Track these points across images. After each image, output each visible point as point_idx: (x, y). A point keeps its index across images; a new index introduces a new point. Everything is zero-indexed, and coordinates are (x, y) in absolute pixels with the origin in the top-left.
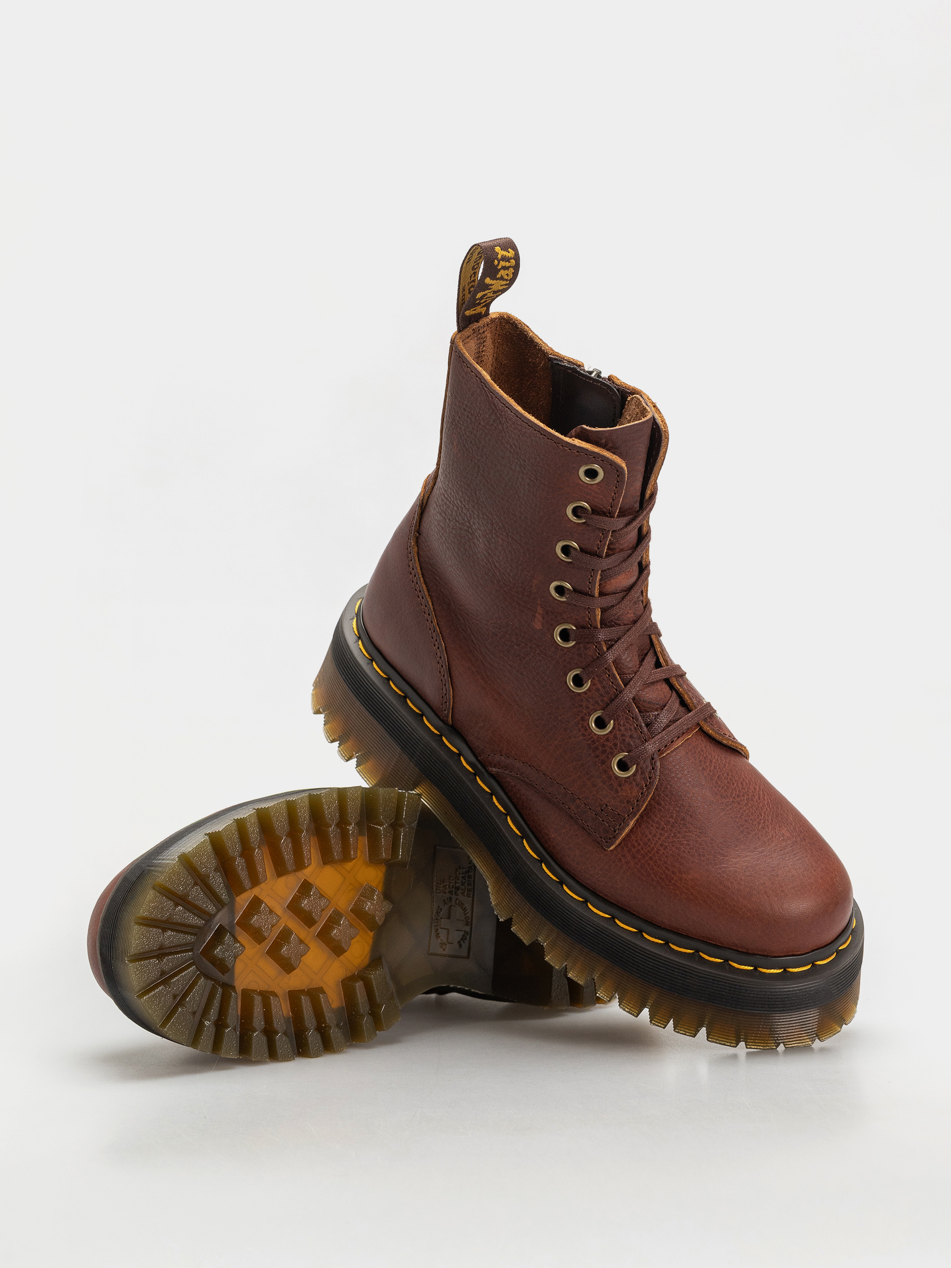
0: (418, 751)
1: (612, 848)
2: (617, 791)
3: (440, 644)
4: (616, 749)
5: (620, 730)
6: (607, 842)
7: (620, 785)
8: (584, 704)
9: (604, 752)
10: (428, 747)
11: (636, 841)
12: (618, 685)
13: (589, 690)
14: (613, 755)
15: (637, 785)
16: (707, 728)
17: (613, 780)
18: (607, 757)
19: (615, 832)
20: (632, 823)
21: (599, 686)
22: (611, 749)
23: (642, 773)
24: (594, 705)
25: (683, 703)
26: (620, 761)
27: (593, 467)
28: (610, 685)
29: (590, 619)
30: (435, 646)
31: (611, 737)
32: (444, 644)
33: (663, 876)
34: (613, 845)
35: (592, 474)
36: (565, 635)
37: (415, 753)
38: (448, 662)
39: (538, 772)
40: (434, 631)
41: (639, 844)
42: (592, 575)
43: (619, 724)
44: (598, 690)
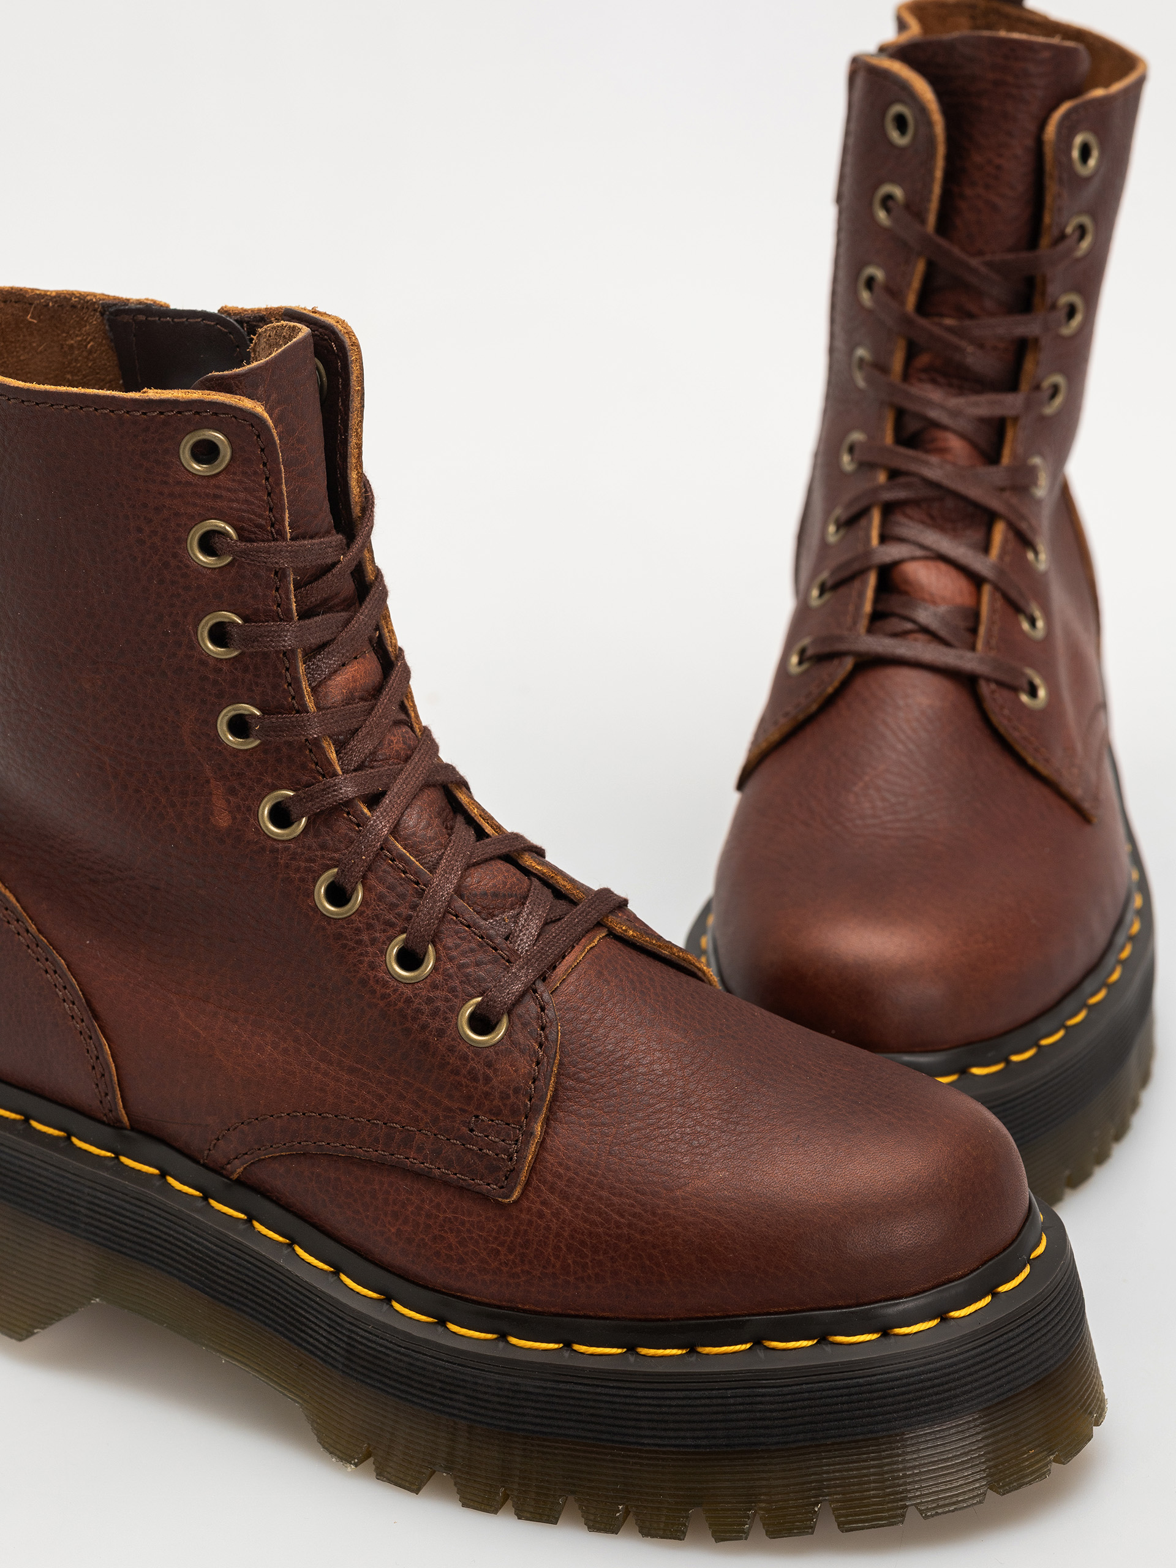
0: (82, 1207)
1: (516, 1195)
2: (487, 1079)
3: (55, 963)
4: (456, 997)
5: (451, 959)
6: (502, 1187)
7: (489, 1065)
8: (365, 937)
9: (435, 1013)
10: (98, 1187)
11: (560, 1164)
12: (417, 873)
13: (364, 901)
14: (456, 1011)
15: (522, 1052)
16: (620, 928)
17: (473, 1059)
18: (445, 1019)
19: (511, 1159)
20: (538, 1129)
21: (381, 889)
22: (447, 1000)
23: (525, 1025)
24: (384, 931)
25: (559, 894)
26: (472, 1016)
27: (202, 437)
28: (401, 878)
29: (317, 764)
30: (46, 972)
31: (439, 978)
32: (63, 961)
33: (638, 1210)
34: (515, 1186)
35: (206, 452)
36: (281, 816)
37: (79, 1212)
38: (81, 990)
39: (324, 1117)
40: (37, 945)
41: (568, 1169)
42: (288, 665)
43: (444, 947)
44: (381, 898)
